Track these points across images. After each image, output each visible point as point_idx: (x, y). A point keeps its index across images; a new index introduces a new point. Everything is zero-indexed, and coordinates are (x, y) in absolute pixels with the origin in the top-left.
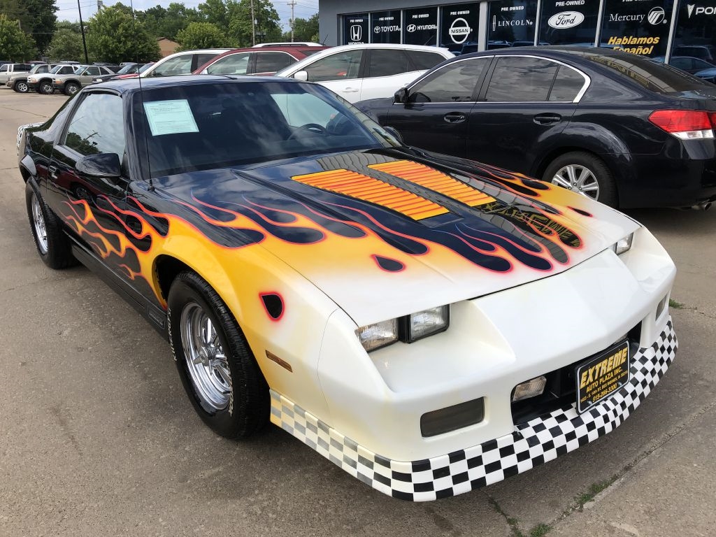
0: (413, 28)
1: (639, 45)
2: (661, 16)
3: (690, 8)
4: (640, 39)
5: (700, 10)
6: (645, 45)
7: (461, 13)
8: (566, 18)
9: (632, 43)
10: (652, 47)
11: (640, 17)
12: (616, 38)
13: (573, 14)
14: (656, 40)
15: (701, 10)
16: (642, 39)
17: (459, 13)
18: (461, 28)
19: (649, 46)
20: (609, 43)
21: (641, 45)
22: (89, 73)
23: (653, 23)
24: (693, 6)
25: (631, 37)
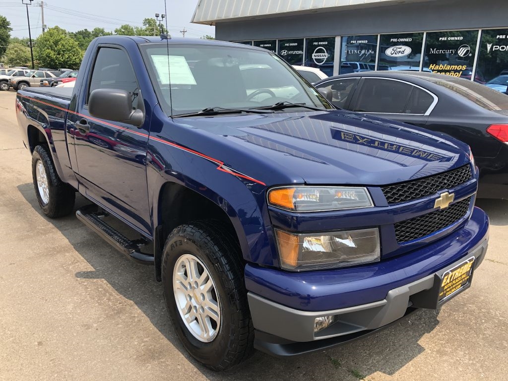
0: (285, 53)
1: (452, 70)
2: (468, 51)
3: (489, 46)
4: (452, 66)
6: (456, 71)
8: (398, 50)
9: (446, 69)
10: (461, 72)
12: (434, 65)
13: (404, 48)
14: (464, 68)
15: (497, 48)
16: (454, 66)
17: (319, 43)
18: (321, 54)
19: (459, 71)
20: (430, 68)
21: (453, 71)
22: (36, 76)
23: (462, 56)
24: (491, 45)
25: (446, 65)
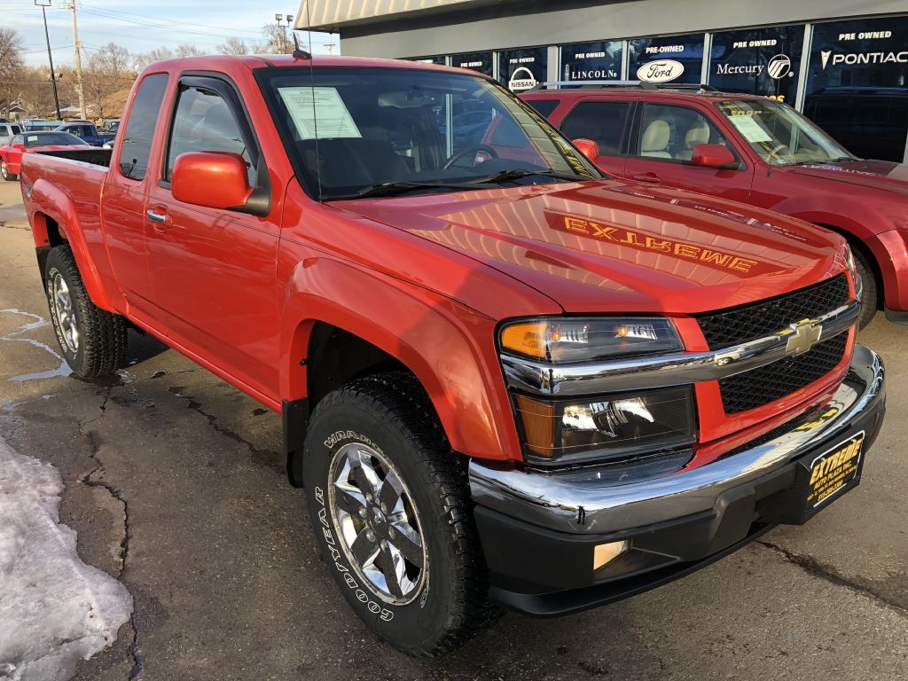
5: (838, 58)
7: (523, 60)
11: (757, 69)
